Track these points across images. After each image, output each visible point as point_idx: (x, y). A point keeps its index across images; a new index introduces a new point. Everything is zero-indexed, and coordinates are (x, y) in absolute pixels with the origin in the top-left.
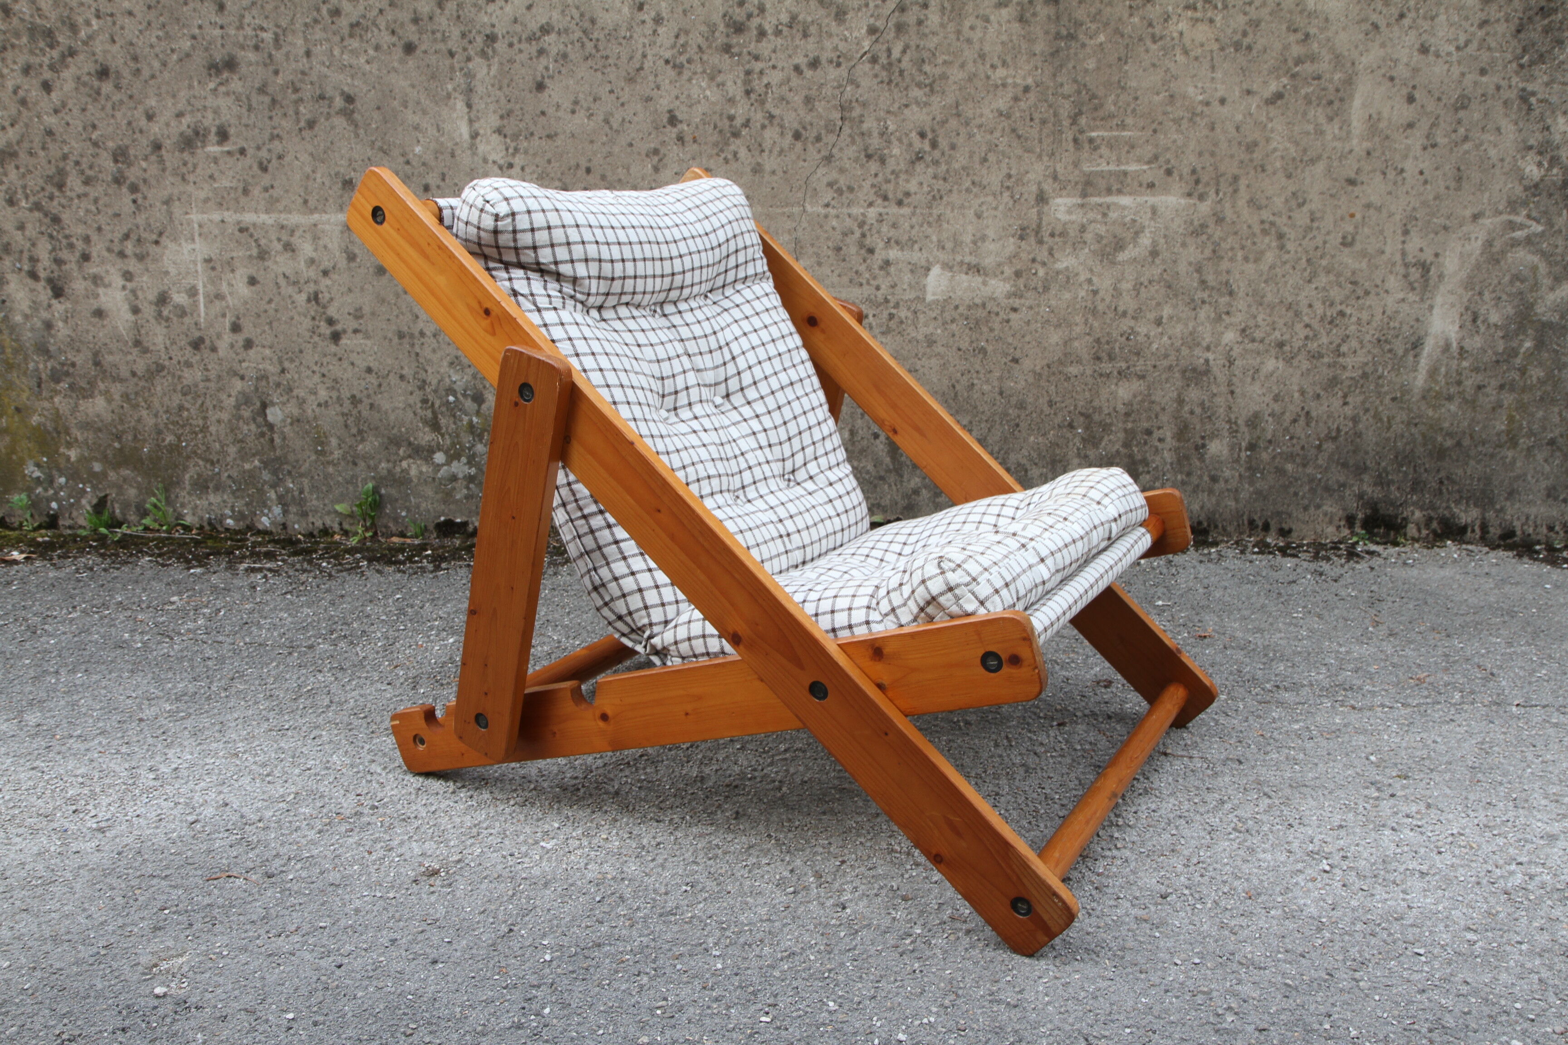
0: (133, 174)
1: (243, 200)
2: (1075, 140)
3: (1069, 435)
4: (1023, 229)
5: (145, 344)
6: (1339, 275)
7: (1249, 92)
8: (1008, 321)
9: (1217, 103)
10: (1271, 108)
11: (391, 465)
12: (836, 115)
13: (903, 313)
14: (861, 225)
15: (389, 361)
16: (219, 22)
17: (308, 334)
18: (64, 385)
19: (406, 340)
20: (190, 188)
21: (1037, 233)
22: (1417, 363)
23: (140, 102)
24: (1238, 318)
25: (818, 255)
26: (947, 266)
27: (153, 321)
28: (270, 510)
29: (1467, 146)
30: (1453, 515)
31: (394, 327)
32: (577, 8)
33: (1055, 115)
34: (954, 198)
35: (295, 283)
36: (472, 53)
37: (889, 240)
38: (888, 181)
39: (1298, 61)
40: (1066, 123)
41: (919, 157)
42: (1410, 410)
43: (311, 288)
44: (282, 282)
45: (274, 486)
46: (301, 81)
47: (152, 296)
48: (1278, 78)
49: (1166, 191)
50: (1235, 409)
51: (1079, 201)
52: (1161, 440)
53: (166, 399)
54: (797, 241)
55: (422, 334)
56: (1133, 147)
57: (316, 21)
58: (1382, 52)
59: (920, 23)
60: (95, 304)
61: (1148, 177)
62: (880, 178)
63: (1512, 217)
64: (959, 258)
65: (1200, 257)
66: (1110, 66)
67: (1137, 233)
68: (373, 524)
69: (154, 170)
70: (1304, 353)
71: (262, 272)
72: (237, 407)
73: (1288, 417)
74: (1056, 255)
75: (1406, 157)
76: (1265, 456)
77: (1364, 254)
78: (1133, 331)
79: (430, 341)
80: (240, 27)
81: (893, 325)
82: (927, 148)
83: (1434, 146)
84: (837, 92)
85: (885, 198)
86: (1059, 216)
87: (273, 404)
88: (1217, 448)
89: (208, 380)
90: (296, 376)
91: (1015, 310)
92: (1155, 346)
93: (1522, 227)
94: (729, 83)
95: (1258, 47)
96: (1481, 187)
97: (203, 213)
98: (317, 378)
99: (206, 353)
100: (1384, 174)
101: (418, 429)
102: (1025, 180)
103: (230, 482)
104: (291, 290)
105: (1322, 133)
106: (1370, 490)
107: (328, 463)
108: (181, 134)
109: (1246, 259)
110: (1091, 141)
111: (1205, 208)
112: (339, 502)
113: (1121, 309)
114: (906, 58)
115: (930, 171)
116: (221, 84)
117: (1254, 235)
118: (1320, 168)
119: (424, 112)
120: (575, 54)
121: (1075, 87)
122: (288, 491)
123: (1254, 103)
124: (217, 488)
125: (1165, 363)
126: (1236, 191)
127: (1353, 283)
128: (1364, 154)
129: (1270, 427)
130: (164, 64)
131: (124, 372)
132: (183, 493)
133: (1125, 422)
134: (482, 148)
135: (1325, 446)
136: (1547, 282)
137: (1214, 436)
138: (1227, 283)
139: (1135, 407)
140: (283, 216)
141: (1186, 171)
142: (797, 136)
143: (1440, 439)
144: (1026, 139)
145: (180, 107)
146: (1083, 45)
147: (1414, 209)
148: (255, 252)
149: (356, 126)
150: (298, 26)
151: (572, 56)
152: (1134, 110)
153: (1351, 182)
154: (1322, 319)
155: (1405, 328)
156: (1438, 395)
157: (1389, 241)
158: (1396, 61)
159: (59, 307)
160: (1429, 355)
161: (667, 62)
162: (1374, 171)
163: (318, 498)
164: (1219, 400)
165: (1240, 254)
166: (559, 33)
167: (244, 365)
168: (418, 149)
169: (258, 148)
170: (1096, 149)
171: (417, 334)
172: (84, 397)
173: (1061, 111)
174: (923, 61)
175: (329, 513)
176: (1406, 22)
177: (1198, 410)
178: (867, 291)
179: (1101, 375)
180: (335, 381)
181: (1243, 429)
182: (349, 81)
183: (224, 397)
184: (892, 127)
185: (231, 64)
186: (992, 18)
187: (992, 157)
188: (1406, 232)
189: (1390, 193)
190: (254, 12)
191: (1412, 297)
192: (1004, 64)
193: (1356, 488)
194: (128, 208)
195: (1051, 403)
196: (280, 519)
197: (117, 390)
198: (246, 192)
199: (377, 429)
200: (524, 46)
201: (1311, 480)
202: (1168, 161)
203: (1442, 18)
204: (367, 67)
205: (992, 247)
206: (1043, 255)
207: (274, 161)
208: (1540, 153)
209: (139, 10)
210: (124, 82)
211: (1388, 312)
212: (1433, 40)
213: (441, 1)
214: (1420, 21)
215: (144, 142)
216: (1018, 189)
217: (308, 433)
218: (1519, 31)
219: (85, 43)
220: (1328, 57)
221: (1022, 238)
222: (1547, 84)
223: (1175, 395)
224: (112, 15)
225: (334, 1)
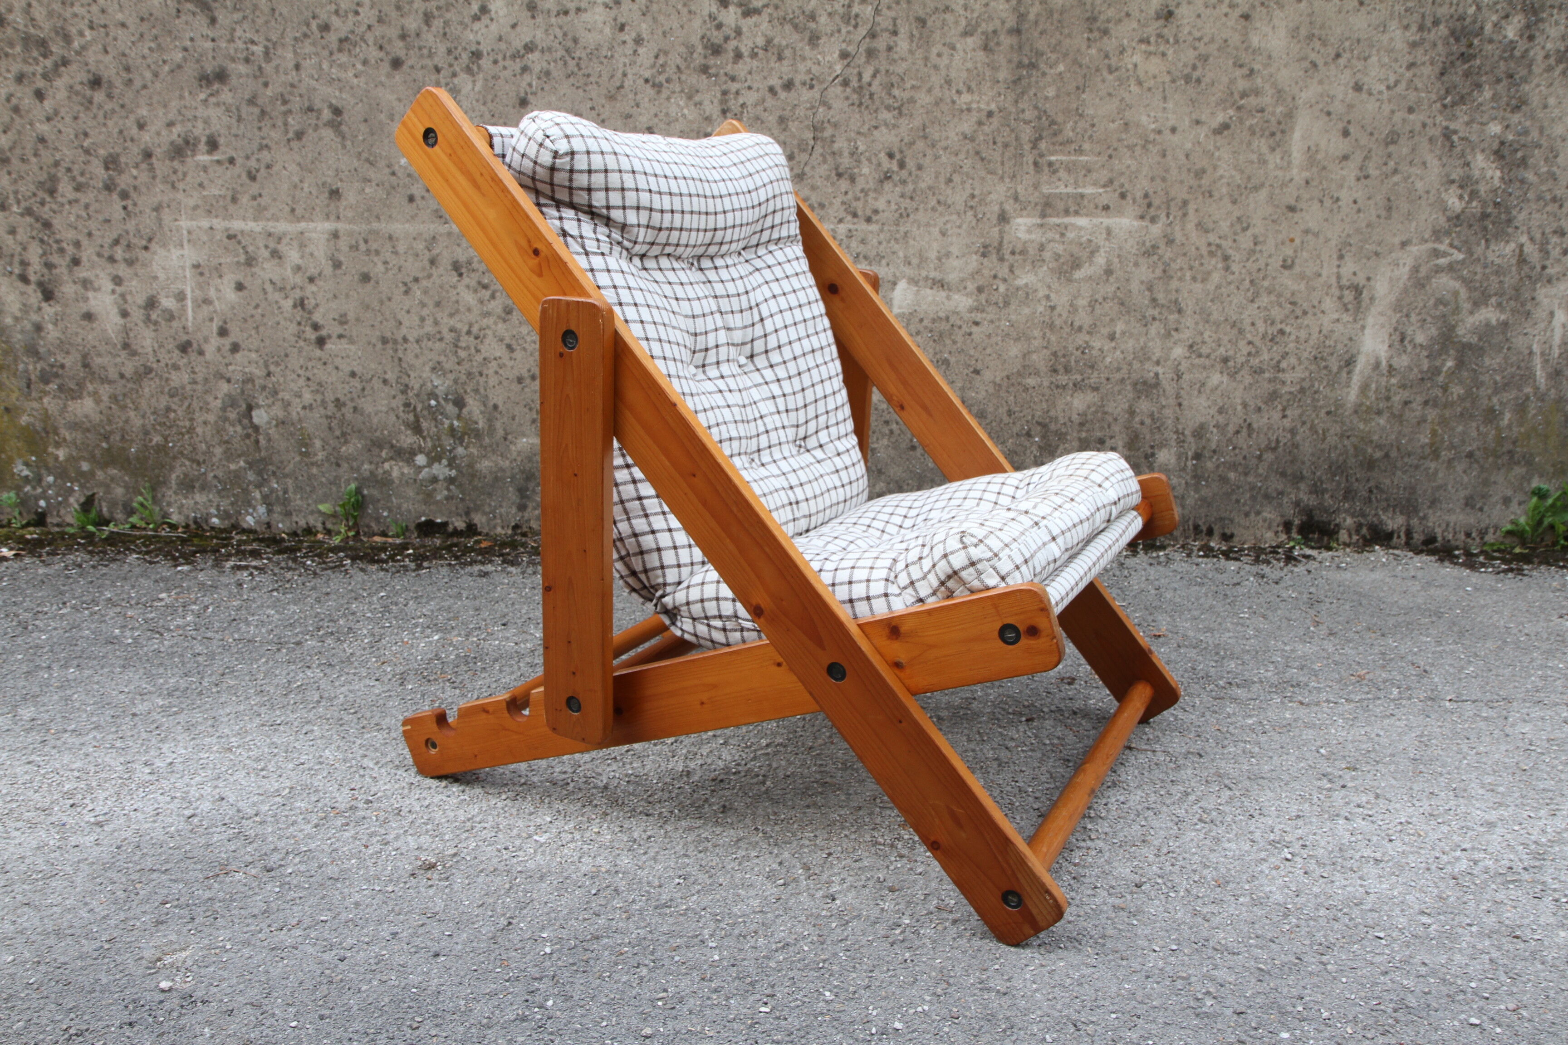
0: (123, 181)
1: (232, 208)
2: (1036, 164)
3: (1028, 444)
4: (985, 247)
5: (134, 347)
6: (1280, 295)
7: (1198, 122)
8: (970, 334)
9: (1168, 132)
10: (1218, 137)
11: (373, 467)
12: (809, 136)
15: (373, 366)
16: (211, 35)
17: (293, 339)
18: (53, 386)
19: (390, 346)
20: (180, 196)
21: (999, 251)
22: (1350, 379)
23: (132, 112)
24: (1186, 335)
26: (913, 281)
27: (141, 324)
28: (254, 509)
29: (1396, 178)
30: (1381, 522)
31: (378, 333)
32: (561, 27)
33: (1017, 139)
34: (921, 216)
35: (282, 289)
36: (457, 69)
37: (858, 255)
38: (857, 199)
39: (1244, 95)
40: (1027, 147)
41: (888, 177)
42: (1343, 423)
43: (298, 294)
44: (269, 288)
45: (259, 486)
46: (291, 94)
47: (141, 300)
48: (1225, 109)
49: (1120, 213)
50: (1182, 420)
51: (1039, 221)
53: (153, 401)
55: (405, 340)
56: (1089, 171)
57: (305, 36)
58: (1319, 89)
59: (890, 49)
60: (84, 308)
61: (1104, 200)
62: (850, 196)
63: (1436, 246)
64: (924, 273)
65: (1152, 276)
66: (1069, 94)
67: (1092, 253)
68: (356, 524)
69: (144, 178)
70: (1247, 368)
71: (249, 278)
72: (224, 409)
73: (1231, 429)
74: (1017, 272)
75: (1341, 186)
76: (1210, 465)
77: (1302, 277)
78: (1088, 346)
79: (413, 347)
80: (231, 40)
82: (895, 168)
83: (1366, 177)
84: (810, 113)
85: (855, 215)
86: (1020, 235)
87: (259, 406)
88: (1165, 456)
89: (195, 382)
90: (282, 380)
91: (976, 324)
92: (1108, 360)
93: (1445, 254)
94: (706, 102)
95: (1207, 80)
96: (1409, 216)
97: (192, 219)
98: (302, 382)
99: (193, 356)
100: (1321, 202)
101: (400, 432)
102: (988, 200)
103: (215, 482)
104: (277, 296)
105: (1265, 162)
106: (1305, 498)
107: (313, 464)
108: (172, 143)
109: (1194, 279)
110: (1050, 164)
111: (1156, 230)
112: (322, 502)
113: (1077, 324)
114: (876, 83)
115: (898, 189)
116: (212, 95)
117: (1202, 256)
118: (1263, 194)
120: (557, 72)
121: (1036, 113)
122: (272, 491)
123: (1202, 133)
124: (203, 488)
125: (1118, 376)
126: (1185, 215)
127: (1292, 303)
128: (1303, 183)
129: (1215, 437)
130: (156, 75)
131: (113, 374)
132: (170, 493)
133: (1079, 432)
135: (1265, 456)
136: (1467, 306)
137: (1163, 445)
138: (1176, 301)
139: (1089, 417)
140: (271, 224)
141: (1139, 194)
143: (1370, 450)
144: (989, 162)
145: (171, 116)
146: (1044, 74)
147: (1348, 236)
148: (242, 258)
149: (344, 138)
150: (288, 40)
151: (555, 74)
152: (1091, 137)
153: (1292, 209)
154: (1264, 337)
155: (1340, 346)
156: (1369, 410)
157: (1325, 265)
158: (1333, 98)
159: (49, 310)
160: (1361, 372)
161: (647, 81)
162: (1311, 199)
163: (301, 498)
164: (1167, 412)
165: (1188, 275)
166: (542, 51)
167: (231, 368)
168: (404, 161)
169: (247, 158)
170: (1055, 172)
171: (400, 340)
172: (73, 398)
173: (1023, 135)
174: (892, 85)
175: (312, 513)
176: (1342, 61)
177: (1148, 421)
179: (1057, 387)
180: (320, 384)
181: (1190, 439)
182: (337, 93)
183: (210, 399)
184: (862, 148)
185: (221, 76)
186: (958, 46)
187: (957, 178)
188: (1341, 257)
189: (1326, 220)
190: (246, 26)
191: (1346, 317)
192: (969, 89)
193: (1293, 496)
194: (119, 214)
195: (1010, 413)
196: (264, 518)
197: (105, 391)
198: (234, 200)
199: (360, 431)
200: (508, 63)
201: (1252, 488)
202: (1122, 186)
203: (1374, 59)
204: (355, 81)
205: (956, 263)
206: (1004, 272)
207: (263, 171)
208: (1461, 187)
209: (132, 22)
210: (116, 92)
211: (1324, 332)
212: (1366, 80)
213: (428, 18)
214: (1354, 61)
215: (135, 150)
216: (979, 209)
217: (292, 434)
218: (1442, 74)
219: (78, 53)
220: (1269, 91)
221: (984, 255)
222: (1467, 124)
223: (1126, 406)
224: (105, 26)
225: (323, 16)
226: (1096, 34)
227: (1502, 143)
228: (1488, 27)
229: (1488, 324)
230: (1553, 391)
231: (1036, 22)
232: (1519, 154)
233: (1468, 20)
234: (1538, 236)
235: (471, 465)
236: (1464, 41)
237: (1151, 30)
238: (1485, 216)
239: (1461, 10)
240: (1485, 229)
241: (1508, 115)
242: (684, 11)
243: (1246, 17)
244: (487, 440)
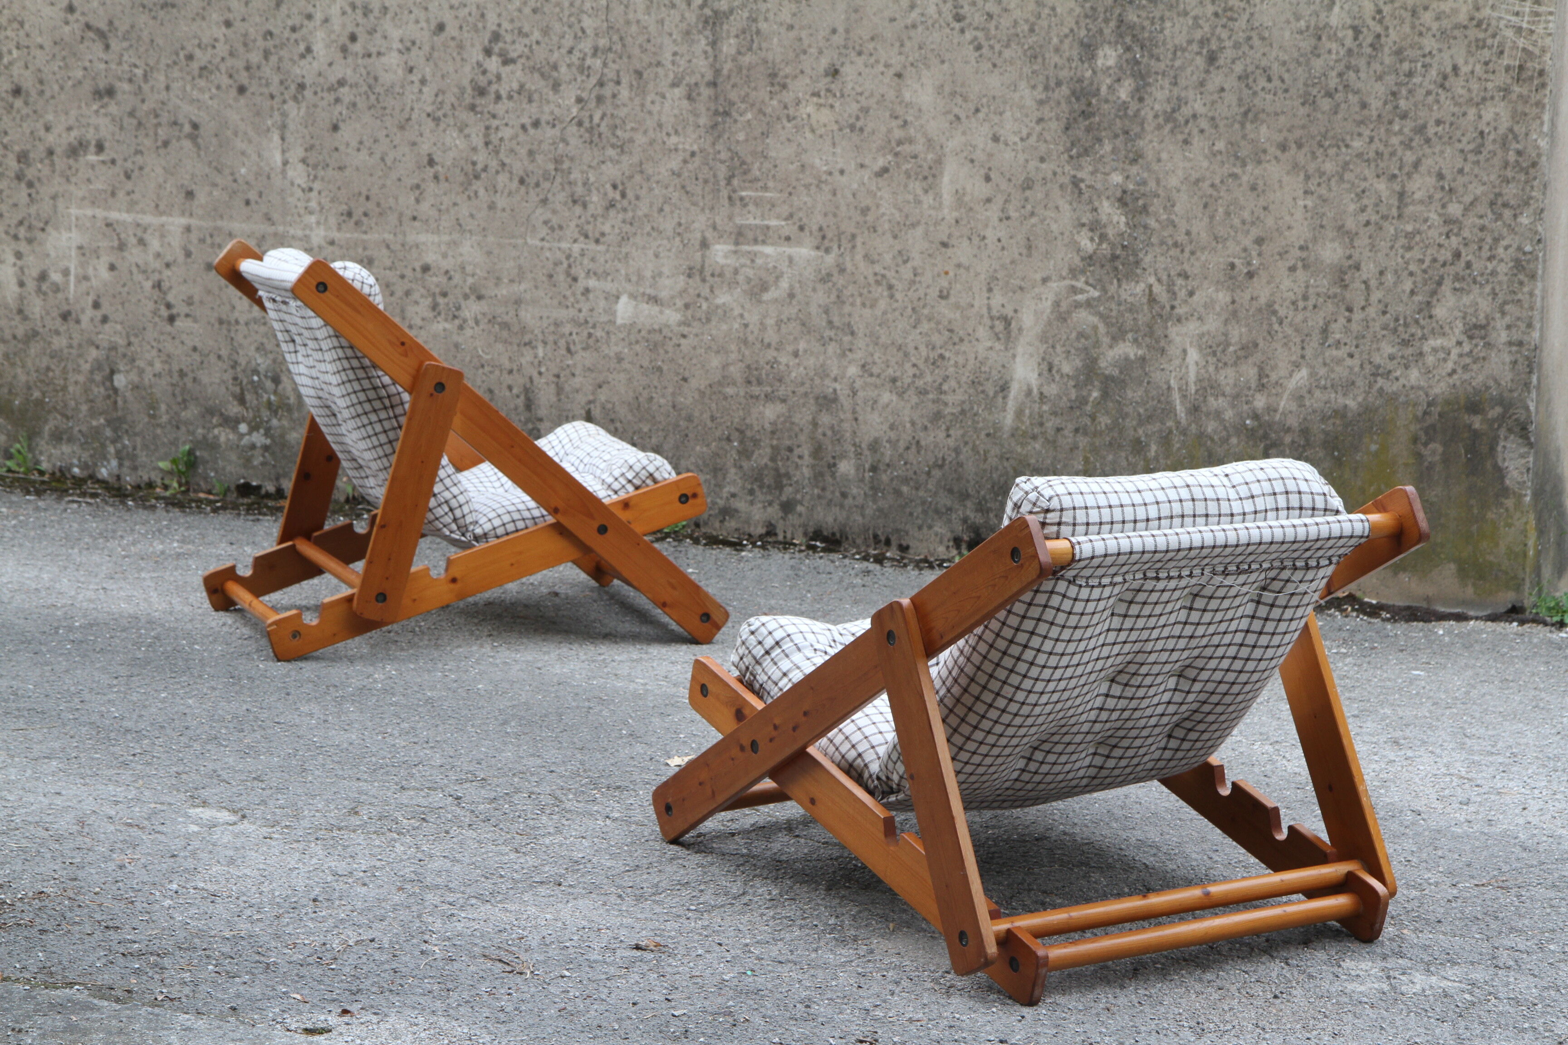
0: (30, 173)
1: (111, 201)
2: (730, 198)
3: (728, 447)
4: (691, 269)
5: (26, 313)
6: (938, 323)
7: (862, 166)
8: (679, 345)
9: (837, 173)
10: (880, 180)
11: (205, 431)
12: (551, 166)
13: (599, 333)
14: (568, 257)
15: (211, 343)
16: (105, 58)
17: (150, 315)
19: (225, 326)
20: (72, 188)
21: (701, 273)
22: (1005, 404)
23: (41, 116)
24: (859, 355)
25: (534, 279)
26: (633, 296)
27: (34, 294)
28: (109, 462)
29: (1033, 220)
31: (216, 315)
32: (365, 68)
33: (715, 176)
34: (638, 239)
35: (145, 272)
36: (287, 97)
37: (589, 271)
38: (588, 223)
39: (900, 143)
40: (723, 183)
41: (612, 205)
42: (1002, 446)
43: (156, 277)
44: (134, 270)
45: (114, 442)
46: (162, 109)
47: (35, 273)
48: (884, 155)
49: (799, 243)
50: (859, 434)
51: (733, 248)
52: (800, 457)
53: (37, 360)
54: (520, 267)
55: (237, 322)
56: (773, 206)
57: (175, 63)
58: (963, 139)
59: (614, 96)
61: (786, 232)
62: (583, 219)
63: (1074, 283)
64: (641, 290)
65: (828, 300)
66: (756, 139)
67: (777, 278)
68: (187, 483)
69: (46, 171)
70: (913, 389)
71: (120, 261)
72: (92, 372)
73: (902, 445)
74: (717, 292)
75: (987, 226)
76: (885, 478)
77: (957, 306)
78: (776, 361)
79: (242, 328)
80: (120, 63)
81: (591, 341)
82: (618, 197)
83: (1008, 218)
84: (552, 148)
85: (586, 236)
86: (718, 260)
87: (119, 371)
88: (846, 467)
89: (70, 346)
90: (139, 350)
91: (684, 336)
93: (1082, 291)
94: (473, 135)
95: (868, 130)
96: (1047, 255)
97: (80, 208)
98: (154, 353)
99: (72, 324)
100: (970, 239)
101: (228, 402)
102: (692, 228)
103: (80, 436)
104: (140, 277)
105: (920, 202)
106: (972, 516)
107: (158, 425)
108: (70, 144)
109: (864, 305)
110: (742, 199)
111: (830, 259)
112: (161, 459)
113: (766, 341)
114: (603, 124)
115: (621, 216)
116: (102, 107)
117: (870, 285)
118: (919, 231)
119: (250, 141)
120: (362, 104)
121: (730, 154)
122: (124, 447)
123: (866, 175)
124: (70, 440)
125: (802, 390)
126: (854, 247)
127: (951, 331)
128: (953, 222)
129: (888, 453)
130: (62, 88)
131: (7, 335)
132: (43, 443)
133: (771, 439)
134: (290, 173)
135: (933, 472)
136: (1106, 340)
137: (843, 456)
138: (849, 324)
139: (779, 426)
140: (139, 216)
141: (815, 228)
142: (522, 181)
144: (693, 195)
145: (71, 121)
146: (736, 121)
147: (995, 271)
148: (116, 243)
149: (199, 148)
150: (162, 66)
151: (360, 105)
152: (774, 176)
153: (945, 245)
154: (927, 360)
155: (994, 372)
156: (1024, 434)
157: (977, 296)
160: (1015, 398)
161: (429, 115)
162: (962, 236)
163: (147, 456)
164: (846, 426)
165: (858, 301)
166: (351, 86)
167: (100, 337)
168: (243, 171)
169: (125, 160)
170: (745, 205)
171: (233, 322)
173: (719, 173)
174: (616, 127)
175: (154, 469)
176: (981, 115)
177: (829, 433)
178: (572, 312)
179: (752, 397)
180: (169, 356)
181: (867, 452)
182: (196, 112)
183: (81, 362)
184: (592, 179)
185: (110, 92)
186: (668, 95)
187: (667, 208)
188: (990, 290)
189: (975, 256)
190: (131, 52)
191: (998, 346)
192: (676, 132)
193: (960, 513)
194: (25, 200)
195: (713, 418)
196: (116, 471)
198: (113, 194)
199: (197, 399)
200: (325, 94)
201: (924, 503)
202: (800, 219)
203: (1008, 114)
204: (210, 102)
205: (667, 282)
206: (706, 292)
207: (136, 173)
208: (1091, 230)
209: (48, 44)
210: (31, 100)
211: (980, 358)
212: (1002, 132)
213: (267, 54)
214: (991, 116)
215: (41, 148)
216: (686, 236)
217: (143, 398)
218: (1067, 129)
219: (6, 67)
220: (922, 140)
221: (689, 276)
222: (1092, 173)
223: (810, 418)
224: (28, 47)
225: (189, 48)
226: (777, 88)
227: (1124, 192)
228: (1104, 89)
229: (1127, 359)
230: (1193, 426)
231: (729, 77)
232: (1141, 202)
233: (1086, 82)
234: (1165, 278)
235: (282, 436)
236: (1083, 100)
237: (822, 85)
238: (1114, 257)
239: (1079, 74)
240: (1116, 269)
241: (1127, 167)
242: (458, 58)
243: (899, 75)
244: (296, 415)
